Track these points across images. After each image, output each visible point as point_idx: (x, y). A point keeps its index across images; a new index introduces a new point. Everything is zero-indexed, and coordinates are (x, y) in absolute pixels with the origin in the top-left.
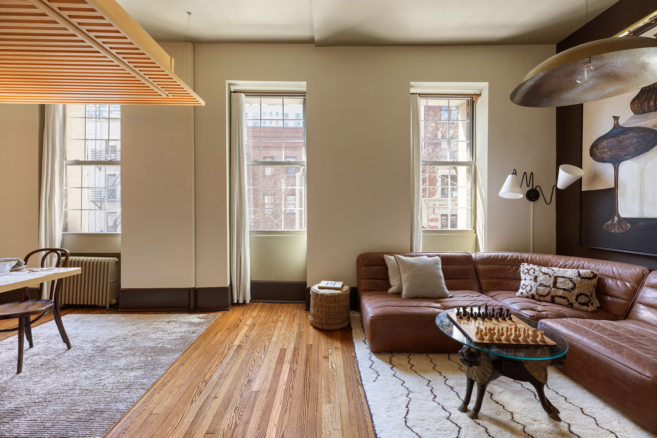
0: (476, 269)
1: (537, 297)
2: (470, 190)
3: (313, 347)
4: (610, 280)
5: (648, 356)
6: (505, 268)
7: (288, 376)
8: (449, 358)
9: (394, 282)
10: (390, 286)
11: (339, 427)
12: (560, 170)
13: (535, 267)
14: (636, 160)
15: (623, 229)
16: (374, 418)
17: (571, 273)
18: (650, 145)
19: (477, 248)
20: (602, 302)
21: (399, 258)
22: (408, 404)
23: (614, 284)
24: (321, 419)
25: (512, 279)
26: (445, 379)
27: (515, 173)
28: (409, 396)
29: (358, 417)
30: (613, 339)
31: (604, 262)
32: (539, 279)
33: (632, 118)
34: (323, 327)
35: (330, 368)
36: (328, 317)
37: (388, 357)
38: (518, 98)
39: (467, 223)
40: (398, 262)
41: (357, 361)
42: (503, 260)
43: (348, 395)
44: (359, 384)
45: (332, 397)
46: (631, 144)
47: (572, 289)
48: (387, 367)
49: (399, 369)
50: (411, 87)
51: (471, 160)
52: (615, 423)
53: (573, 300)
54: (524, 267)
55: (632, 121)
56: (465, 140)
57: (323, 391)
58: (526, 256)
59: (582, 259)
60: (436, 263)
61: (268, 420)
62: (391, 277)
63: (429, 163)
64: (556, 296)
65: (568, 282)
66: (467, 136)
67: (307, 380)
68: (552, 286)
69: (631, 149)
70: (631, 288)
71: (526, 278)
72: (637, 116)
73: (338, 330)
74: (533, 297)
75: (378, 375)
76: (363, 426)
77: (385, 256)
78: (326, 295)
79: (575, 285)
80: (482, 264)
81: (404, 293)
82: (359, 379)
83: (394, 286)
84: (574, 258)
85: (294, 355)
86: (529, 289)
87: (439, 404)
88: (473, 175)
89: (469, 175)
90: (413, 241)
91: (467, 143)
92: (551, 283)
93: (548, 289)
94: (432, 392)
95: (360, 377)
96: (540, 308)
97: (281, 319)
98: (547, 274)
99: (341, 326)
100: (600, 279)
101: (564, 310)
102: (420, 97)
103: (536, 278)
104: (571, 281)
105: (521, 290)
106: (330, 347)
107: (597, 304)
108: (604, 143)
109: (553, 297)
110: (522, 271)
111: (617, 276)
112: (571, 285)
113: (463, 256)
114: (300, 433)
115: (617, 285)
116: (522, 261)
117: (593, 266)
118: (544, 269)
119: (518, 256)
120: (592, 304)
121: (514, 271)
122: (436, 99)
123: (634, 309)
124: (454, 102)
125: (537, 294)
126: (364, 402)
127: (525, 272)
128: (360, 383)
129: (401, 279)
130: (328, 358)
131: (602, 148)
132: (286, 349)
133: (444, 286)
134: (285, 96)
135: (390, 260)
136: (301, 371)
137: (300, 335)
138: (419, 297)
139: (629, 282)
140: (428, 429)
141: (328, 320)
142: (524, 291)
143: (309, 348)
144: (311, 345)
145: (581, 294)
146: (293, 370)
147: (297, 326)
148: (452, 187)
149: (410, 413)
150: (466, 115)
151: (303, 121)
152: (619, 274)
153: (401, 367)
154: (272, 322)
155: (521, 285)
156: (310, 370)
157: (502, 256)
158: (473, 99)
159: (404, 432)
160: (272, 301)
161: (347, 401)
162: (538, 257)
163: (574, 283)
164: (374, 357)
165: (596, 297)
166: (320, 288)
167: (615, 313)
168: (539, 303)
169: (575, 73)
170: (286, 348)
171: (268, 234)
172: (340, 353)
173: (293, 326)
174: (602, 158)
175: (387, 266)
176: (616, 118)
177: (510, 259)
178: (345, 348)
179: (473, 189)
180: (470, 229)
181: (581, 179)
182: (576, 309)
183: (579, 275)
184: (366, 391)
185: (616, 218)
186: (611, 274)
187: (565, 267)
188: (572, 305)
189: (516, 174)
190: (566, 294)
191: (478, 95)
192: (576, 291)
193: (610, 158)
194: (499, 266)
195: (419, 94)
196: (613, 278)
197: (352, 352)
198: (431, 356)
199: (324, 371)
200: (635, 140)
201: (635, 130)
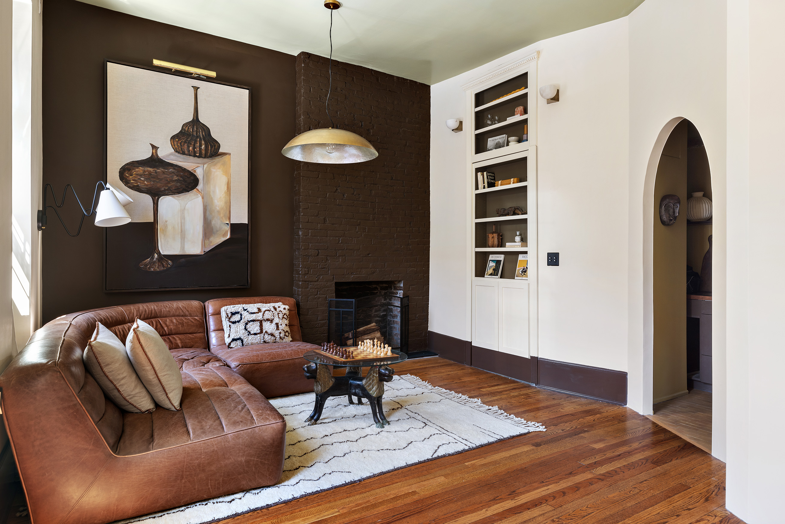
14: (177, 198)
15: (163, 267)
33: (172, 154)
46: (172, 181)
48: (309, 470)
49: (310, 462)
55: (172, 157)
69: (171, 185)
72: (177, 154)
108: (139, 170)
131: (137, 175)
153: (305, 461)
174: (137, 186)
176: (154, 148)
185: (156, 256)
193: (147, 188)
200: (175, 178)
201: (176, 168)
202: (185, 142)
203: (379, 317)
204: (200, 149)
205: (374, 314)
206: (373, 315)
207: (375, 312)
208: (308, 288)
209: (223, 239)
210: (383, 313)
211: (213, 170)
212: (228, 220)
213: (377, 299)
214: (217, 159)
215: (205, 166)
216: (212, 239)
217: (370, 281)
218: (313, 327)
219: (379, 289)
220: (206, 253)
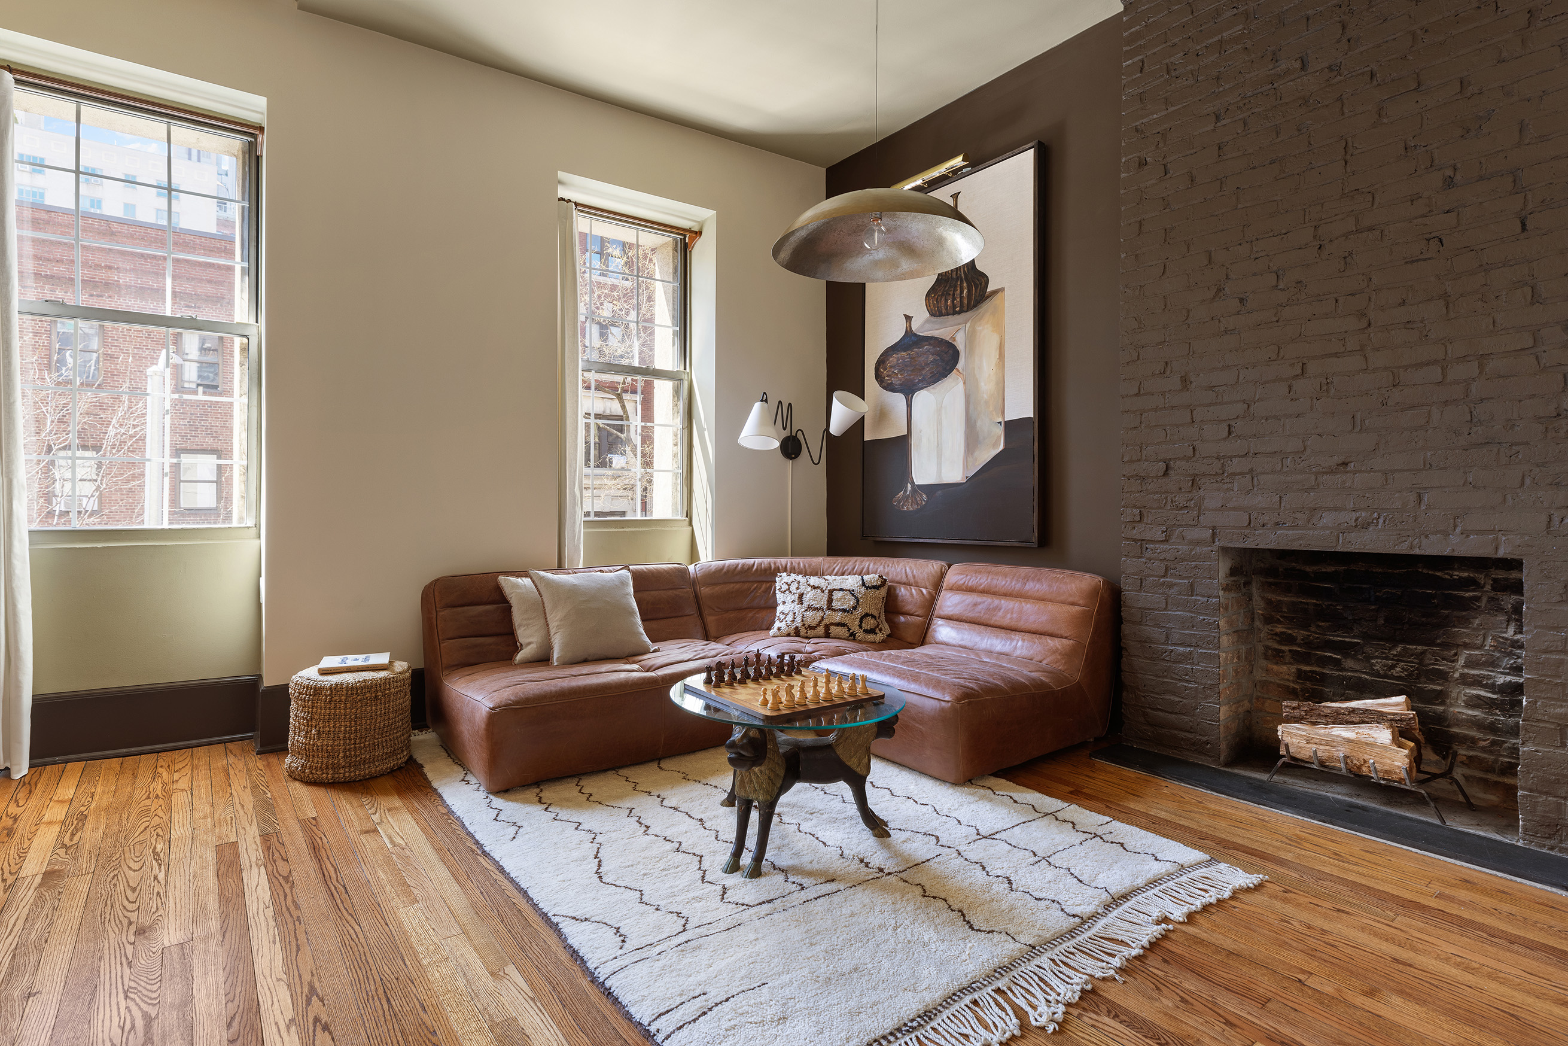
0: (696, 596)
1: (803, 631)
2: (679, 432)
3: (322, 821)
4: (902, 589)
5: (947, 677)
6: (749, 589)
7: (270, 889)
8: (659, 767)
9: (529, 639)
10: (516, 647)
11: (455, 930)
12: (835, 401)
13: (800, 578)
14: (932, 390)
15: (917, 504)
16: (531, 893)
17: (851, 582)
18: (948, 368)
19: (694, 556)
20: (893, 625)
21: (542, 578)
22: (598, 852)
23: (908, 594)
24: (405, 933)
25: (761, 608)
26: (659, 800)
27: (764, 400)
28: (597, 840)
29: (494, 904)
30: (908, 666)
31: (895, 560)
32: (806, 598)
33: (927, 321)
34: (336, 776)
35: (390, 846)
36: (355, 744)
37: (531, 793)
38: (785, 254)
39: (675, 504)
40: (539, 587)
41: (458, 818)
42: (747, 570)
43: (456, 879)
44: (477, 854)
45: (416, 892)
46: (927, 365)
47: (855, 608)
48: (537, 810)
49: (562, 807)
50: (560, 182)
51: (682, 369)
52: (912, 787)
53: (855, 628)
54: (782, 580)
55: (928, 326)
56: (670, 325)
57: (388, 889)
58: (782, 561)
59: (866, 559)
60: (623, 583)
61: (253, 979)
62: (520, 625)
63: (596, 367)
64: (832, 624)
65: (849, 596)
66: (673, 317)
67: (335, 882)
68: (826, 607)
69: (926, 371)
70: (927, 596)
71: (786, 601)
72: (933, 319)
73: (381, 775)
74: (797, 633)
75: (519, 827)
76: (509, 913)
77: (501, 578)
78: (347, 687)
79: (858, 601)
80: (707, 585)
81: (556, 655)
82: (474, 847)
83: (529, 643)
84: (854, 559)
85: (269, 848)
86: (791, 619)
87: (656, 836)
88: (686, 401)
89: (678, 399)
90: (562, 544)
91: (674, 331)
92: (823, 603)
93: (821, 613)
94: (640, 823)
95: (477, 842)
96: (809, 648)
97: (183, 784)
98: (818, 587)
99: (390, 764)
100: (890, 588)
101: (843, 645)
102: (579, 210)
103: (801, 596)
104: (853, 595)
105: (777, 624)
106: (373, 811)
107: (887, 630)
108: (893, 359)
109: (827, 627)
110: (778, 588)
111: (912, 580)
112: (852, 602)
113: (671, 569)
114: (358, 970)
115: (912, 594)
116: (778, 570)
117: (881, 568)
118: (814, 580)
119: (770, 564)
120: (881, 630)
121: (763, 592)
122: (612, 223)
123: (931, 629)
124: (649, 239)
125: (804, 625)
126: (500, 877)
127: (783, 590)
128: (479, 852)
129: (548, 625)
130: (376, 831)
131: (891, 367)
132: (234, 845)
133: (642, 630)
134: (180, 120)
135: (516, 586)
136: (307, 873)
137: (266, 809)
138: (590, 658)
139: (926, 588)
140: (645, 875)
141: (353, 753)
142: (783, 625)
143: (310, 827)
144: (314, 818)
145: (867, 615)
146: (280, 875)
147: (248, 790)
148: (643, 424)
149: (603, 864)
150: (671, 270)
151: (243, 207)
152: (914, 577)
153: (566, 803)
154: (148, 797)
155: (778, 614)
156: (334, 864)
157: (743, 565)
158: (685, 239)
159: (600, 892)
160: (124, 750)
161: (457, 887)
162: (801, 562)
163: (856, 598)
164: (498, 802)
165: (886, 620)
166: (324, 672)
167: (909, 640)
168: (806, 641)
169: (862, 231)
170: (233, 839)
171: (106, 541)
172: (408, 817)
173: (235, 793)
174: (892, 383)
175: (508, 602)
176: (908, 318)
177: (757, 569)
178: (416, 804)
179: (686, 431)
180: (681, 516)
181: (862, 420)
182: (860, 642)
183: (864, 584)
184: (497, 859)
185: (909, 486)
186: (904, 580)
187: (843, 574)
188: (855, 635)
189: (766, 401)
190: (846, 618)
191: (696, 233)
192: (860, 612)
193: (901, 384)
194: (738, 586)
195: (576, 204)
196: (907, 584)
197: (439, 807)
198: (624, 772)
199: (374, 856)
200: (931, 358)
201: (932, 342)
202: (942, 295)
203: (1492, 688)
204: (961, 297)
205: (1461, 674)
206: (1457, 675)
207: (1467, 665)
208: (1141, 557)
209: (994, 452)
210: (1508, 678)
211: (979, 328)
212: (1000, 415)
213: (1477, 621)
214: (987, 306)
215: (968, 325)
216: (977, 453)
217: (1349, 550)
218: (1155, 656)
219: (1488, 587)
220: (970, 480)
